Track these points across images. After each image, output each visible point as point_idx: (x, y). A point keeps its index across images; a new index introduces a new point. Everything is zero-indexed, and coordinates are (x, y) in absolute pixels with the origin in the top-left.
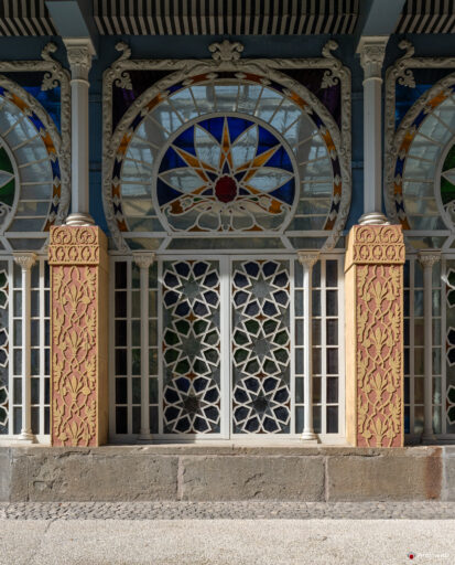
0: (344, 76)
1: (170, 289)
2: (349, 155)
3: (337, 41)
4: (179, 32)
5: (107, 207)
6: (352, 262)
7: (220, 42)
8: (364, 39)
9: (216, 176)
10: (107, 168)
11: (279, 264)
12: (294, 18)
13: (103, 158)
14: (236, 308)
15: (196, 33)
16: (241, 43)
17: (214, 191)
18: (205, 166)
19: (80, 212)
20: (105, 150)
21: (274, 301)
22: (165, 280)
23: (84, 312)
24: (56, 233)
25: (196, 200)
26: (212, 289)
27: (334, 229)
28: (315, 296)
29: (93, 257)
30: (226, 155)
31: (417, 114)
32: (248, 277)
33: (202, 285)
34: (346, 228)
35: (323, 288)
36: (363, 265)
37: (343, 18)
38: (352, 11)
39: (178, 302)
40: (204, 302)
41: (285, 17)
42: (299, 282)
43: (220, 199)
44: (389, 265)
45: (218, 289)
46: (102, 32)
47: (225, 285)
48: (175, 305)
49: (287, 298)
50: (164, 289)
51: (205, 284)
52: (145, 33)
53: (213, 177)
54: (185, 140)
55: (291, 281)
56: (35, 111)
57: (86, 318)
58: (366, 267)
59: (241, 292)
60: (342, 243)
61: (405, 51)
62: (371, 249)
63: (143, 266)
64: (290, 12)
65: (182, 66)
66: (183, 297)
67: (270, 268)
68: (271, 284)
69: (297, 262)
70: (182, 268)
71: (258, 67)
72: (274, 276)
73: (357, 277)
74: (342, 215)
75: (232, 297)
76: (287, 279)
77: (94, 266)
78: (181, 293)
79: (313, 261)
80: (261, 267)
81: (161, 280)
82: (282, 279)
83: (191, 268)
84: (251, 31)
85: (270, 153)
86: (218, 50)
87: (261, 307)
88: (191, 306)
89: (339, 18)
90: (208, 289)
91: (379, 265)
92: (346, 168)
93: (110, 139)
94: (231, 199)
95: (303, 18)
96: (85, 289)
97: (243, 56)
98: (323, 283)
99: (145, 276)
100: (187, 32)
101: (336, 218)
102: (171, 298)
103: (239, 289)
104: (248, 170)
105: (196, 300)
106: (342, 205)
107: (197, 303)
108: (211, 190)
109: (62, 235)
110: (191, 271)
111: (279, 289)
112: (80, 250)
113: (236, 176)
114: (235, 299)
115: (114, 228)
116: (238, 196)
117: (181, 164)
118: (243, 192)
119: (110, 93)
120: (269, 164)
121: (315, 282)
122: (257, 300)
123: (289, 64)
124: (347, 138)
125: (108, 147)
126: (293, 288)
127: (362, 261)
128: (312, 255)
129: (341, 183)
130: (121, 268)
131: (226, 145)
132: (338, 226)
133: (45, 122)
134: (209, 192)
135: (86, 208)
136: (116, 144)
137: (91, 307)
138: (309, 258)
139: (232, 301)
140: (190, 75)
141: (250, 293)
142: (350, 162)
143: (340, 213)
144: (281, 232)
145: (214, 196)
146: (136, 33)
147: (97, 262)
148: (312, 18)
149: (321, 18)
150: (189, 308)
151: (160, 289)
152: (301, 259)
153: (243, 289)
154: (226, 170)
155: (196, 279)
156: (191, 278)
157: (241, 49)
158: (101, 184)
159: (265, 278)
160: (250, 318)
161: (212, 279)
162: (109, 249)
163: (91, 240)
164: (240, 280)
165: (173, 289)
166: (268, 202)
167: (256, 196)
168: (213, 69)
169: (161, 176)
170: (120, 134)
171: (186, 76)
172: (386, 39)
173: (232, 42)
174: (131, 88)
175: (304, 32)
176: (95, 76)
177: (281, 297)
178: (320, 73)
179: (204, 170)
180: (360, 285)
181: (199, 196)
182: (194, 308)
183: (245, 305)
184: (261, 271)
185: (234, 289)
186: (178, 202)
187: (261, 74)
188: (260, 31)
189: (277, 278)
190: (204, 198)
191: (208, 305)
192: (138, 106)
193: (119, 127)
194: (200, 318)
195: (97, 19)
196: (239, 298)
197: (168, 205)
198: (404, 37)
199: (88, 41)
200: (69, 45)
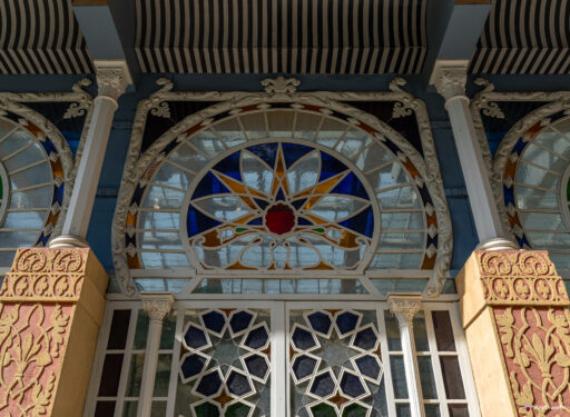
0: (419, 108)
1: (193, 351)
2: (439, 181)
4: (228, 70)
5: (116, 236)
6: (482, 304)
7: (274, 77)
8: (439, 63)
9: (267, 204)
10: (126, 194)
11: (361, 316)
12: (356, 51)
13: (122, 182)
14: (297, 382)
15: (247, 71)
16: (297, 78)
17: (264, 221)
18: (252, 191)
19: (71, 234)
20: (126, 174)
21: (357, 372)
22: (187, 338)
23: (34, 380)
24: (24, 257)
25: (238, 230)
26: (258, 352)
27: (436, 266)
28: (423, 366)
29: (70, 291)
30: (280, 180)
31: (515, 142)
32: (315, 334)
33: (242, 345)
34: (456, 265)
35: (433, 352)
36: (504, 307)
37: (411, 51)
38: (419, 44)
39: (204, 372)
40: (245, 372)
41: (346, 50)
42: (394, 343)
43: (271, 230)
44: (544, 307)
45: (268, 351)
46: (144, 70)
47: (279, 347)
48: (199, 377)
49: (378, 369)
50: (183, 351)
51: (247, 344)
52: (191, 70)
53: (263, 204)
54: (231, 165)
55: (382, 342)
56: (50, 137)
57: (36, 389)
58: (508, 311)
59: (304, 357)
60: (454, 288)
61: (483, 87)
62: (510, 282)
63: (153, 315)
64: (351, 44)
65: (230, 98)
66: (212, 364)
67: (347, 321)
68: (351, 345)
69: (387, 312)
70: (213, 320)
71: (317, 98)
72: (354, 334)
73: (498, 327)
74: (444, 250)
75: (290, 365)
76: (375, 339)
77: (69, 304)
78: (209, 358)
79: (412, 310)
80: (333, 319)
81: (180, 338)
82: (367, 339)
83: (228, 320)
84: (308, 70)
85: (336, 180)
86: (271, 84)
87: (337, 382)
88: (224, 379)
89: (407, 51)
90: (252, 352)
91: (528, 307)
92: (439, 195)
93: (134, 164)
94: (288, 229)
95: (366, 51)
96: (46, 340)
97: (299, 90)
98: (433, 345)
99: (155, 330)
100: (238, 71)
101: (435, 255)
102: (192, 365)
103: (301, 352)
104: (309, 197)
105: (232, 368)
106: (442, 239)
107: (233, 373)
108: (261, 219)
109: (32, 259)
110: (227, 325)
111: (364, 353)
112: (52, 281)
113: (293, 204)
114: (295, 368)
115: (120, 263)
116: (296, 226)
117: (223, 190)
118: (303, 221)
119: (144, 120)
120: (338, 190)
121: (420, 344)
122: (330, 370)
123: (354, 96)
124: (434, 165)
125: (130, 171)
126: (386, 353)
127: (501, 302)
128: (410, 302)
129: (434, 213)
130: (121, 319)
131: (280, 169)
132: (441, 264)
133: (58, 146)
134: (257, 221)
135: (83, 229)
136: (141, 169)
137: (49, 371)
138: (406, 309)
139: (290, 370)
140: (239, 105)
141: (319, 359)
142: (443, 191)
143: (441, 248)
144: (360, 271)
145: (264, 226)
146: (181, 71)
147: (76, 298)
148: (376, 51)
149: (386, 51)
150: (220, 382)
151: (176, 352)
152: (395, 308)
153: (307, 353)
154: (280, 196)
155: (233, 336)
156: (227, 334)
157: (296, 83)
158: (113, 211)
159: (341, 337)
160: (320, 400)
161: (259, 337)
162: (108, 291)
163: (74, 266)
164: (301, 338)
165: (197, 352)
166: (340, 234)
167: (321, 226)
168: (266, 99)
169: (192, 202)
170: (148, 158)
171: (233, 106)
172: (465, 63)
173: (286, 78)
174: (169, 116)
175: (366, 70)
176: (128, 103)
177: (369, 366)
178: (391, 104)
179: (251, 197)
181: (244, 225)
182: (229, 382)
183: (312, 378)
184: (334, 325)
185: (292, 352)
186: (215, 233)
187: (321, 104)
188: (318, 70)
189: (359, 336)
190: (250, 228)
191: (250, 377)
192: (175, 132)
193: (148, 152)
194: (237, 399)
195: (138, 50)
196: (302, 366)
197: (200, 237)
198: (479, 75)
199: (122, 63)
200: (100, 67)
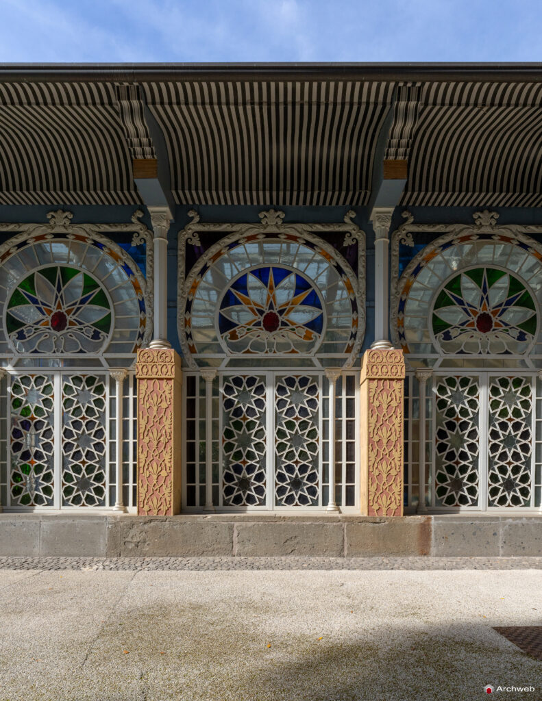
0: (360, 237)
1: (229, 397)
2: (364, 296)
3: (355, 212)
4: (236, 203)
5: (181, 335)
6: (365, 377)
7: (267, 211)
8: (375, 209)
9: (264, 312)
10: (181, 306)
11: (311, 378)
12: (323, 194)
13: (178, 298)
14: (278, 411)
15: (249, 203)
16: (284, 212)
17: (262, 323)
18: (255, 304)
19: (160, 338)
20: (179, 291)
21: (306, 406)
22: (225, 390)
23: (162, 414)
24: (142, 354)
25: (248, 329)
26: (260, 397)
27: (352, 352)
28: (338, 403)
29: (170, 373)
30: (271, 296)
31: (416, 266)
32: (287, 388)
33: (252, 394)
34: (362, 352)
35: (344, 397)
36: (374, 379)
37: (360, 193)
38: (366, 189)
39: (234, 407)
40: (254, 407)
41: (316, 193)
42: (326, 392)
43: (266, 329)
44: (393, 380)
45: (265, 397)
46: (178, 202)
47: (270, 394)
48: (232, 409)
49: (316, 404)
50: (224, 397)
51: (255, 393)
52: (210, 203)
53: (261, 312)
54: (241, 284)
55: (320, 391)
56: (127, 262)
57: (164, 419)
58: (376, 381)
59: (282, 399)
60: (358, 363)
61: (407, 219)
62: (380, 367)
63: (207, 379)
64: (320, 189)
65: (239, 229)
66: (238, 403)
67: (304, 381)
68: (305, 394)
69: (324, 377)
70: (238, 381)
71: (296, 229)
72: (307, 388)
73: (369, 389)
74: (358, 342)
75: (275, 403)
76: (316, 390)
77: (170, 379)
78: (237, 400)
79: (336, 376)
80: (297, 380)
81: (222, 390)
82: (313, 390)
83: (245, 381)
84: (291, 203)
85: (304, 295)
86: (265, 217)
87: (297, 411)
88: (244, 410)
89: (357, 193)
90: (257, 397)
91: (385, 380)
92: (362, 307)
93: (183, 284)
94: (275, 329)
95: (330, 193)
96: (163, 396)
97: (285, 222)
98: (344, 393)
99: (209, 388)
100: (242, 203)
101: (354, 344)
102: (229, 404)
103: (281, 397)
104: (288, 307)
105: (248, 405)
106: (359, 334)
107: (249, 407)
108: (260, 322)
109: (146, 356)
110: (245, 384)
111: (311, 397)
112: (159, 367)
113: (279, 312)
114: (278, 404)
115: (186, 351)
116: (280, 327)
117: (237, 303)
118: (284, 324)
119: (184, 248)
120: (304, 303)
121: (338, 392)
122: (294, 405)
123: (319, 228)
124: (363, 283)
125: (182, 289)
126: (321, 397)
127: (373, 377)
128: (336, 372)
129: (357, 318)
130: (191, 381)
131: (271, 288)
132: (355, 350)
133: (134, 270)
134: (258, 324)
135: (165, 335)
136: (188, 287)
137: (168, 410)
138: (333, 374)
139: (275, 406)
140: (245, 235)
141: (289, 400)
142: (364, 300)
143: (357, 340)
144: (312, 354)
145: (262, 327)
146: (204, 203)
147: (173, 376)
148: (337, 193)
149: (343, 193)
150: (242, 411)
151: (220, 397)
152: (327, 375)
153: (283, 397)
154: (271, 307)
155: (248, 389)
156: (245, 389)
157: (283, 216)
158: (176, 317)
159: (300, 389)
160: (289, 419)
161: (260, 390)
162: (182, 367)
163: (168, 360)
164: (281, 390)
165: (231, 397)
166: (303, 331)
167: (294, 327)
168: (262, 231)
169: (221, 311)
170: (191, 280)
171: (241, 236)
172: (392, 209)
173: (276, 211)
174: (199, 245)
175: (331, 203)
176: (173, 235)
177: (312, 403)
178: (343, 234)
179: (255, 307)
180: (371, 394)
181: (251, 327)
182: (247, 411)
183: (285, 409)
184: (297, 383)
185: (276, 397)
186: (235, 331)
187: (298, 235)
188: (297, 203)
189: (309, 389)
190: (255, 328)
191: (257, 409)
192: (204, 259)
193: (190, 274)
194: (251, 419)
195: (174, 192)
196: (281, 403)
197: (227, 334)
198: (406, 209)
199: (167, 209)
200: (152, 212)
